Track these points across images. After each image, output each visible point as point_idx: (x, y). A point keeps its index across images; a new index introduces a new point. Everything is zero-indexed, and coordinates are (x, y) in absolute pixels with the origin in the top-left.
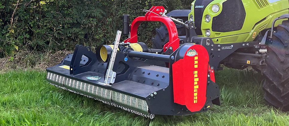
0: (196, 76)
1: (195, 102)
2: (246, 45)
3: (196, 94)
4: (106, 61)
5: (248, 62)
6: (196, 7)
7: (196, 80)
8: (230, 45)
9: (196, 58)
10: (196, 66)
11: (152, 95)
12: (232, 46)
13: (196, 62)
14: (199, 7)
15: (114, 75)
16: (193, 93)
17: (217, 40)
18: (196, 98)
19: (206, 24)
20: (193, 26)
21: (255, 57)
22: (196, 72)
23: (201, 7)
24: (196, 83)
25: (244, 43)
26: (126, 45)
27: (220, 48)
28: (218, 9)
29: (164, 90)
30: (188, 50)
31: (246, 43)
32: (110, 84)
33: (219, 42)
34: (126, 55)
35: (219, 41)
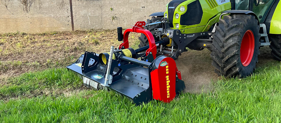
0: (168, 79)
1: (168, 97)
2: (203, 34)
3: (168, 92)
4: (106, 65)
5: (205, 45)
6: (169, 8)
7: (168, 82)
8: (192, 34)
9: (167, 67)
10: (167, 73)
11: (137, 96)
12: (194, 35)
13: (167, 70)
14: (171, 8)
15: (111, 78)
16: (166, 91)
17: (184, 31)
18: (169, 94)
19: (177, 20)
20: (167, 21)
21: (209, 41)
22: (167, 77)
23: (173, 8)
24: (168, 84)
25: (201, 32)
26: (120, 52)
27: (186, 36)
28: (184, 9)
29: (146, 91)
30: (161, 62)
31: (203, 33)
32: (109, 84)
33: (185, 33)
34: (119, 62)
35: (185, 31)
